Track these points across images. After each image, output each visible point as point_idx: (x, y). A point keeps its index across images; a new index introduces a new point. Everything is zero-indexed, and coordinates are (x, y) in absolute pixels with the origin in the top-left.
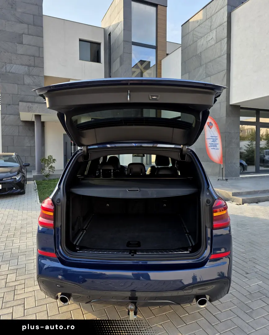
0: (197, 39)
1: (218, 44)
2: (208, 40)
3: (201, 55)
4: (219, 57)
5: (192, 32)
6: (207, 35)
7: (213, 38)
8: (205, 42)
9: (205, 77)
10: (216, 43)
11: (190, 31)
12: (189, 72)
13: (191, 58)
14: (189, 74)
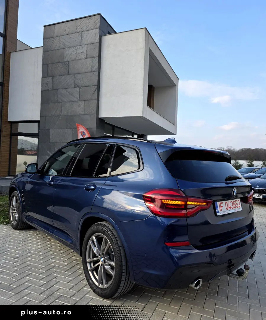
0: (64, 47)
1: (89, 59)
2: (78, 52)
3: (69, 63)
4: (90, 72)
5: (58, 38)
6: (77, 47)
7: (83, 52)
8: (74, 53)
9: (73, 86)
10: (87, 58)
11: (55, 36)
12: (53, 77)
13: (57, 63)
14: (53, 79)
